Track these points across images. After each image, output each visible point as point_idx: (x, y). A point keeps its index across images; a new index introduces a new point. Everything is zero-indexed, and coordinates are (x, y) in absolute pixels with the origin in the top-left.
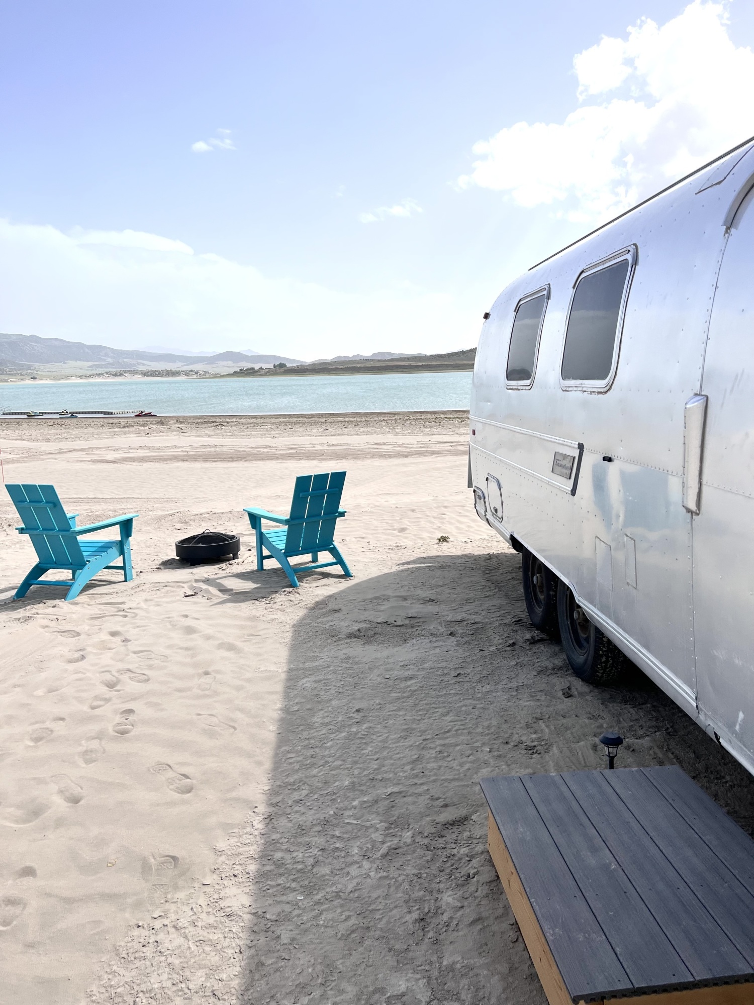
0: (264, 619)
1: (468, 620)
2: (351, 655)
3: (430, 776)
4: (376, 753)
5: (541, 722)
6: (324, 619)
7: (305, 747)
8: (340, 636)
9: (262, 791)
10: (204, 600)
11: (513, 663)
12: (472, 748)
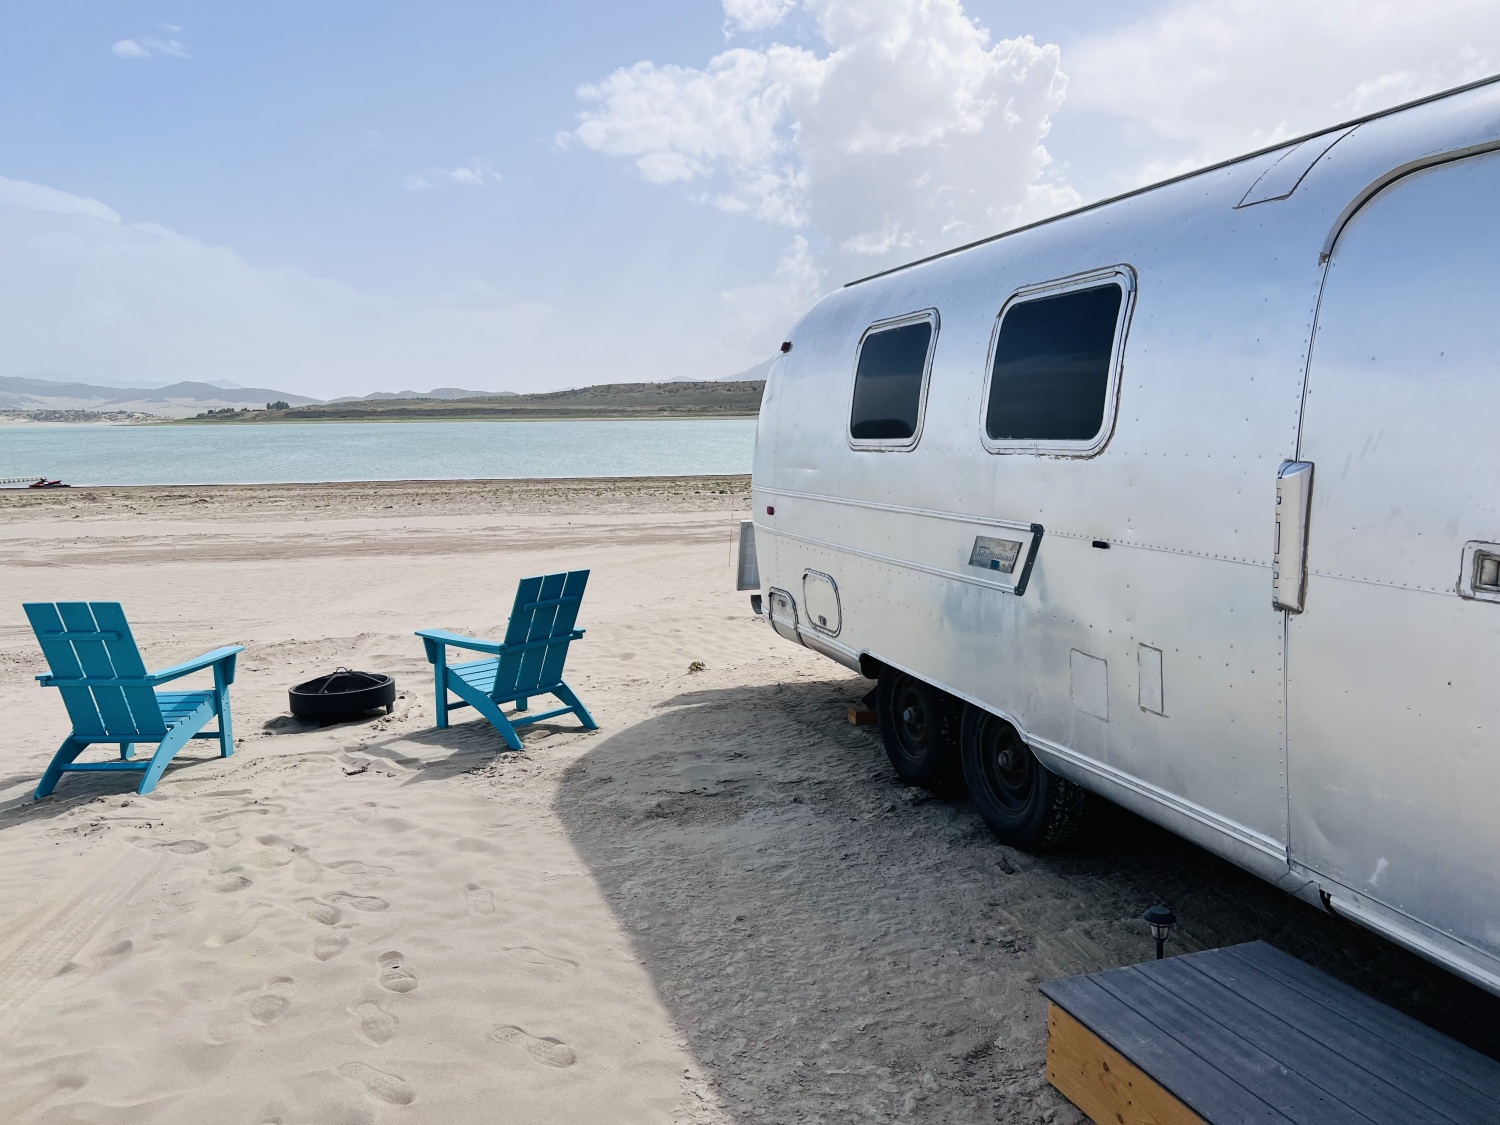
0: (499, 799)
1: (807, 779)
2: (673, 842)
3: (901, 996)
4: (806, 975)
5: (999, 909)
6: (594, 794)
7: (697, 977)
8: (635, 817)
9: (677, 1047)
10: (382, 778)
11: (909, 833)
12: (934, 953)
